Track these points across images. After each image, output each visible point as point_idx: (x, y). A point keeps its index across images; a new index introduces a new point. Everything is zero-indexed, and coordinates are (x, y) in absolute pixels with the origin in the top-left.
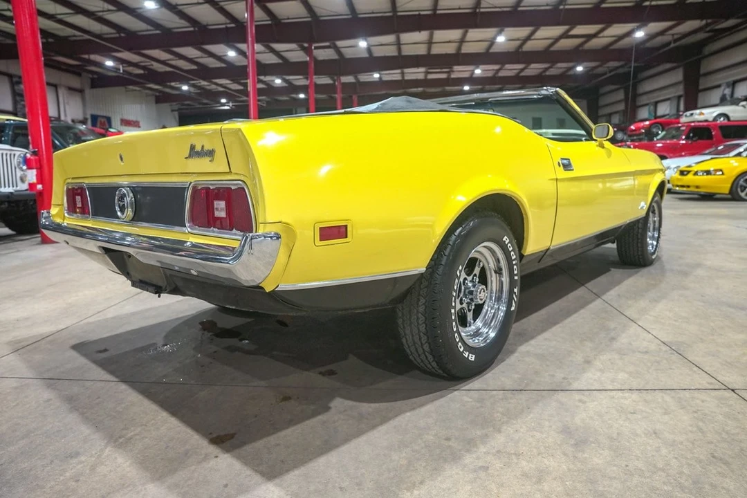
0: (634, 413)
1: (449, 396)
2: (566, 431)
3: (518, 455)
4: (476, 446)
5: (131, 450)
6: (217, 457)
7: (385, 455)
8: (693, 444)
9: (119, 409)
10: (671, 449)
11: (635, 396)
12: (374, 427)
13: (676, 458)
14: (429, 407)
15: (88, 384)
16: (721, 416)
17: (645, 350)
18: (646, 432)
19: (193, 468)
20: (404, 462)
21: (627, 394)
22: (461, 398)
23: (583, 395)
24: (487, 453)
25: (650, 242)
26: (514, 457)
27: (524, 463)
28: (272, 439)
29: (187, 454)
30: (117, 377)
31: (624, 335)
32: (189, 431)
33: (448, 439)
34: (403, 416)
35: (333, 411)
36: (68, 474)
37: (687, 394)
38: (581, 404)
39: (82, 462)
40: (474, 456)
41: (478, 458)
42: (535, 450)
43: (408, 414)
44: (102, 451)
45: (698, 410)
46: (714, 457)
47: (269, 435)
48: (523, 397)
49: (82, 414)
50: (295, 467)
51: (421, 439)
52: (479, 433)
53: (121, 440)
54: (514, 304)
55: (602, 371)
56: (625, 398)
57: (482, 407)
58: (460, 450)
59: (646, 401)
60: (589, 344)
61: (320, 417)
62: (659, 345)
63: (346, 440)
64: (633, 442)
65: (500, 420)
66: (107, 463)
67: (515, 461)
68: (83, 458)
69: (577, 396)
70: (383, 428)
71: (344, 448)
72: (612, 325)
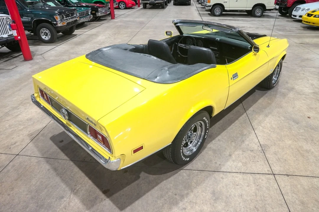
0: (238, 185)
1: (179, 172)
2: (213, 193)
3: (196, 203)
4: (184, 198)
5: (79, 196)
6: (105, 200)
7: (156, 201)
8: (251, 201)
9: (72, 175)
10: (244, 203)
11: (240, 176)
12: (153, 188)
13: (244, 208)
14: (172, 178)
15: (60, 161)
16: (265, 188)
17: (252, 149)
18: (239, 195)
19: (99, 204)
20: (161, 205)
21: (238, 175)
22: (183, 174)
23: (224, 174)
24: (187, 202)
25: (274, 78)
26: (194, 204)
27: (197, 207)
28: (121, 192)
29: (96, 198)
30: (69, 157)
31: (248, 139)
32: (95, 187)
33: (176, 195)
34: (163, 182)
35: (141, 178)
36: (62, 206)
37: (258, 176)
38: (222, 179)
39: (65, 201)
40: (183, 203)
41: (184, 204)
42: (202, 202)
43: (165, 181)
44: (70, 196)
45: (259, 185)
46: (255, 207)
47: (120, 190)
48: (204, 174)
49: (61, 177)
50: (129, 205)
51: (167, 194)
52: (186, 192)
53: (75, 191)
54: (206, 136)
55: (234, 161)
56: (237, 177)
57: (189, 179)
58: (179, 200)
59: (244, 179)
60: (233, 144)
61: (137, 182)
62: (259, 146)
63: (144, 194)
64: (233, 199)
65: (193, 186)
66: (72, 202)
67: (195, 206)
68: (65, 199)
69: (221, 175)
70: (156, 188)
71: (144, 197)
72: (245, 132)
